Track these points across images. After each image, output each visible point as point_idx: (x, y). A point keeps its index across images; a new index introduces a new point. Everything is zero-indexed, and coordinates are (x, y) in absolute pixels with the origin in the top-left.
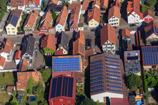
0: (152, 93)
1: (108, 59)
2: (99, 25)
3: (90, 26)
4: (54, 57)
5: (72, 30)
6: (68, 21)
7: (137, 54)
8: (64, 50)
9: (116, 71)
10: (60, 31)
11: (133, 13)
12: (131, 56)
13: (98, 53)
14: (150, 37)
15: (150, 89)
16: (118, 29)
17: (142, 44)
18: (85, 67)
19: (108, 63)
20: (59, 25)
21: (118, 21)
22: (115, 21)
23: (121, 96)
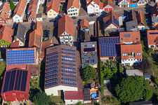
0: (108, 86)
1: (64, 51)
2: (58, 16)
3: (49, 16)
4: (8, 50)
5: (30, 21)
6: (26, 12)
7: (93, 46)
8: (20, 42)
9: (71, 63)
10: (17, 22)
11: (93, 3)
12: (88, 47)
13: (55, 45)
14: (108, 28)
15: (105, 82)
16: (77, 20)
17: (100, 34)
18: (41, 59)
19: (64, 55)
20: (16, 16)
21: (78, 12)
22: (74, 11)
23: (75, 89)
